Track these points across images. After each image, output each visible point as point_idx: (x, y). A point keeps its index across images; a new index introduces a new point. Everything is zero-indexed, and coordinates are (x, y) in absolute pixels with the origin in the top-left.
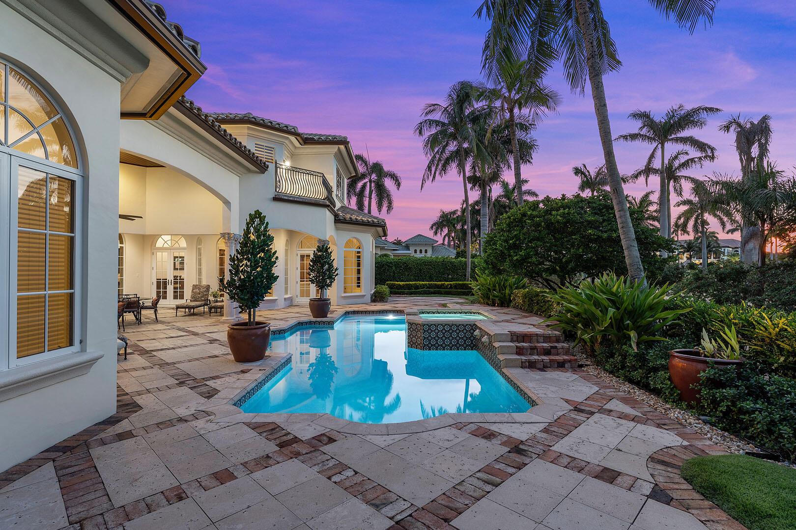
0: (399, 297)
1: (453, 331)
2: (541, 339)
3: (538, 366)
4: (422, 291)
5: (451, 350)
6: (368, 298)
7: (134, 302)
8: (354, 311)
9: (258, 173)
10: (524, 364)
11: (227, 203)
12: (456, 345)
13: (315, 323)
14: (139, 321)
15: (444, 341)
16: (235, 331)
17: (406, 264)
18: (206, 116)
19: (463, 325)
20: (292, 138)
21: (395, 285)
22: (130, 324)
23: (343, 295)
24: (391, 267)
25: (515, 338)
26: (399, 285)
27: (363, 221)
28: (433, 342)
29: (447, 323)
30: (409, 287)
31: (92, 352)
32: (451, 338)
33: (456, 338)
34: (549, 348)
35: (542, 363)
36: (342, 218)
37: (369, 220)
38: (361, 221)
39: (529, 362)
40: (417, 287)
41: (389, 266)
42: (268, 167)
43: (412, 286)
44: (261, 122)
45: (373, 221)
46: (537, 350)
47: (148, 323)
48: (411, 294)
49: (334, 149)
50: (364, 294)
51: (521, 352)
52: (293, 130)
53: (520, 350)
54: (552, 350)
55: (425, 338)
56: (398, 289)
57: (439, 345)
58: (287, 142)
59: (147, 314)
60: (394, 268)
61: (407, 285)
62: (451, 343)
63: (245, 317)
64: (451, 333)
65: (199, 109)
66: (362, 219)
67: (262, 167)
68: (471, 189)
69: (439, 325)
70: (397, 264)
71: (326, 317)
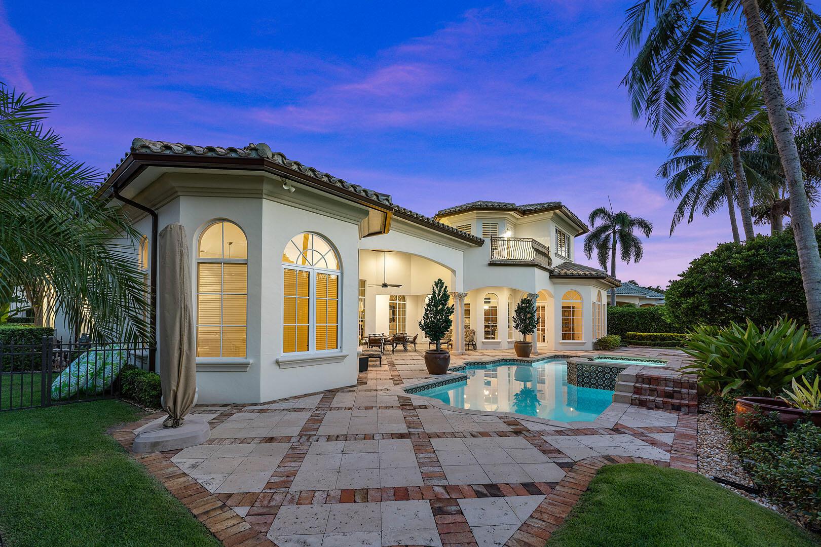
0: (638, 347)
1: (606, 373)
2: (671, 384)
3: (650, 405)
4: (669, 343)
5: (604, 389)
6: (590, 347)
7: (401, 338)
8: (564, 356)
9: (475, 247)
10: (634, 402)
11: (454, 271)
12: (609, 386)
13: (517, 360)
14: (406, 350)
15: (597, 380)
16: (429, 354)
17: (653, 314)
18: (428, 219)
19: (616, 368)
20: (512, 213)
21: (636, 336)
22: (400, 351)
23: (561, 342)
24: (635, 318)
25: (640, 380)
26: (641, 336)
27: (580, 275)
28: (586, 380)
29: (600, 365)
30: (654, 338)
31: (344, 353)
32: (604, 379)
33: (609, 379)
34: (672, 392)
35: (654, 403)
36: (556, 274)
37: (587, 273)
38: (577, 274)
39: (639, 400)
40: (663, 339)
41: (631, 316)
42: (484, 241)
43: (657, 338)
44: (485, 206)
45: (591, 274)
46: (657, 393)
47: (410, 351)
48: (655, 345)
49: (550, 214)
50: (585, 342)
51: (639, 392)
52: (511, 207)
53: (638, 390)
54: (675, 394)
55: (578, 376)
56: (640, 340)
57: (592, 384)
58: (508, 217)
59: (410, 347)
60: (637, 318)
61: (650, 336)
62: (604, 383)
63: (433, 347)
64: (604, 375)
65: (422, 216)
66: (578, 274)
67: (479, 243)
68: (756, 222)
69: (592, 366)
70: (641, 315)
71: (529, 357)
